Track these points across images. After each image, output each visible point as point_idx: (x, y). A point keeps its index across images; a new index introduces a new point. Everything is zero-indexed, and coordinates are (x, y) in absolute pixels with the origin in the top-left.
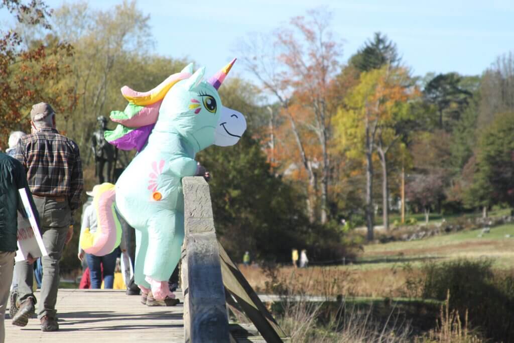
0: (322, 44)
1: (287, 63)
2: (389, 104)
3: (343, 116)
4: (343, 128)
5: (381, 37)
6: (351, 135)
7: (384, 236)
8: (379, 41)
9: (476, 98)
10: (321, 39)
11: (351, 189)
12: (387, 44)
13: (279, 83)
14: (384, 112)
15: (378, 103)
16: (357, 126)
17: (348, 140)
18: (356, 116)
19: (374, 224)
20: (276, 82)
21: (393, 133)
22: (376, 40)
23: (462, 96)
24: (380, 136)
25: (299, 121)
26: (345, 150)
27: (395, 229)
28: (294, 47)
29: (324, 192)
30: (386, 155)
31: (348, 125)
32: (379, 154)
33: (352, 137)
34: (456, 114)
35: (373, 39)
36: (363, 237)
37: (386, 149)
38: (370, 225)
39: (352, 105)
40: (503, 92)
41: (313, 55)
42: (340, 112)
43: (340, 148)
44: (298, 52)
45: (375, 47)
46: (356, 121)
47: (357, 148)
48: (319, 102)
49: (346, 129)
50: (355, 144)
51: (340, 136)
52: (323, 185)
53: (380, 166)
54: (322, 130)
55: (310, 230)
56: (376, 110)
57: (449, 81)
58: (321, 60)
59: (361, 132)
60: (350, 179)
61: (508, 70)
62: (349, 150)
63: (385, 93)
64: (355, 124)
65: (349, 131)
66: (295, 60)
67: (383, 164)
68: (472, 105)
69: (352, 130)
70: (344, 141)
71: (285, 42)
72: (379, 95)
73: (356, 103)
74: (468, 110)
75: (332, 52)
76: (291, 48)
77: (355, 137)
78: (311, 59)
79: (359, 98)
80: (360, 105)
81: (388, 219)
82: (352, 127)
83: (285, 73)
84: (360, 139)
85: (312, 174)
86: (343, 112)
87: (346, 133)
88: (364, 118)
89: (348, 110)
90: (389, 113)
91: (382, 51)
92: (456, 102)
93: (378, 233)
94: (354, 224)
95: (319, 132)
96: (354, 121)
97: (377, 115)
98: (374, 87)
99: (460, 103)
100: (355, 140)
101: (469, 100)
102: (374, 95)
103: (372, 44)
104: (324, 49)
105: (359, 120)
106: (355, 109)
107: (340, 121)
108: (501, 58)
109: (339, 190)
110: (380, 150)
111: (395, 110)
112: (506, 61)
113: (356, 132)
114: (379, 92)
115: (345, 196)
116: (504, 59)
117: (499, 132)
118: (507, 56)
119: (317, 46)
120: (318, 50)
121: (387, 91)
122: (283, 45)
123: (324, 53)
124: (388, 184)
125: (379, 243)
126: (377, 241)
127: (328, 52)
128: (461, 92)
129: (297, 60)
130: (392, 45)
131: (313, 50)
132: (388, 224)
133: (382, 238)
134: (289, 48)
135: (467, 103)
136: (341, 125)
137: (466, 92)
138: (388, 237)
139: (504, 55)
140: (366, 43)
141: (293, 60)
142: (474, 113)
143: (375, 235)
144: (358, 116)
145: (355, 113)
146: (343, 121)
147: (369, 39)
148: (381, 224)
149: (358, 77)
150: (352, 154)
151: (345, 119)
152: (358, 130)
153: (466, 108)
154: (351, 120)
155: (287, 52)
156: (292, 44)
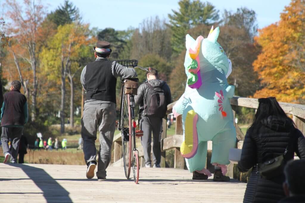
0: (34, 6)
1: (11, 17)
2: (77, 47)
3: (46, 53)
4: (46, 61)
5: (69, 3)
6: (51, 65)
7: (71, 130)
8: (68, 6)
9: (128, 45)
10: (34, 3)
11: (48, 100)
12: (73, 8)
13: (6, 30)
14: (74, 52)
15: (70, 45)
16: (55, 60)
17: (49, 68)
18: (54, 54)
19: (65, 123)
20: (4, 29)
21: (77, 65)
22: (66, 5)
23: (119, 43)
24: (70, 67)
25: (19, 55)
26: (47, 75)
27: (77, 126)
28: (16, 7)
29: (33, 101)
30: (73, 79)
31: (49, 59)
32: (69, 78)
33: (51, 67)
34: (115, 55)
35: (64, 5)
36: (58, 131)
37: (73, 76)
38: (63, 123)
39: (52, 46)
40: (146, 42)
41: (28, 13)
42: (44, 50)
43: (43, 73)
44: (19, 11)
45: (65, 10)
46: (54, 57)
47: (55, 73)
48: (31, 44)
49: (48, 61)
50: (53, 71)
51: (43, 66)
52: (33, 97)
53: (70, 86)
54: (33, 62)
55: (32, 126)
56: (69, 50)
57: (111, 33)
58: (33, 16)
59: (58, 63)
60: (49, 94)
61: (150, 28)
62: (49, 75)
63: (75, 39)
64: (54, 58)
65: (50, 63)
66: (17, 16)
67: (71, 85)
68: (126, 49)
69: (52, 63)
70: (46, 69)
71: (10, 4)
72: (71, 40)
73: (55, 45)
74: (123, 52)
75: (41, 12)
76: (15, 9)
77: (53, 67)
78: (27, 16)
79: (57, 42)
80: (57, 47)
81: (73, 120)
82: (52, 60)
83: (10, 24)
84: (56, 68)
85: (26, 89)
86: (45, 50)
87: (48, 64)
88: (60, 55)
89: (49, 49)
90: (77, 52)
91: (69, 12)
92: (115, 47)
93: (67, 128)
94: (51, 123)
95: (32, 63)
96: (53, 57)
97: (69, 53)
98: (67, 35)
99: (118, 47)
100: (54, 69)
101: (124, 46)
102: (68, 40)
103: (63, 8)
104: (36, 10)
105: (56, 56)
106: (54, 48)
107: (44, 56)
108: (146, 20)
109: (41, 101)
110: (69, 75)
111: (80, 50)
112: (149, 23)
113: (54, 64)
114: (71, 39)
115: (44, 104)
116: (148, 21)
117: (144, 67)
118: (149, 19)
119: (31, 8)
120: (32, 10)
121: (77, 38)
122: (9, 6)
123: (36, 12)
124: (73, 97)
125: (68, 135)
126: (67, 134)
127: (38, 12)
128: (118, 40)
129: (18, 16)
130: (76, 9)
131: (28, 10)
132: (73, 123)
133: (70, 132)
134: (13, 8)
135: (123, 48)
136: (44, 58)
137: (121, 41)
138: (74, 131)
139: (148, 18)
140: (59, 7)
141: (16, 15)
142: (128, 55)
143: (65, 130)
144: (56, 53)
145: (54, 51)
146: (46, 56)
147: (61, 4)
148: (69, 123)
149: (55, 28)
150: (51, 77)
151: (47, 55)
152: (56, 62)
153: (122, 51)
154: (51, 56)
155: (12, 11)
156: (15, 6)
